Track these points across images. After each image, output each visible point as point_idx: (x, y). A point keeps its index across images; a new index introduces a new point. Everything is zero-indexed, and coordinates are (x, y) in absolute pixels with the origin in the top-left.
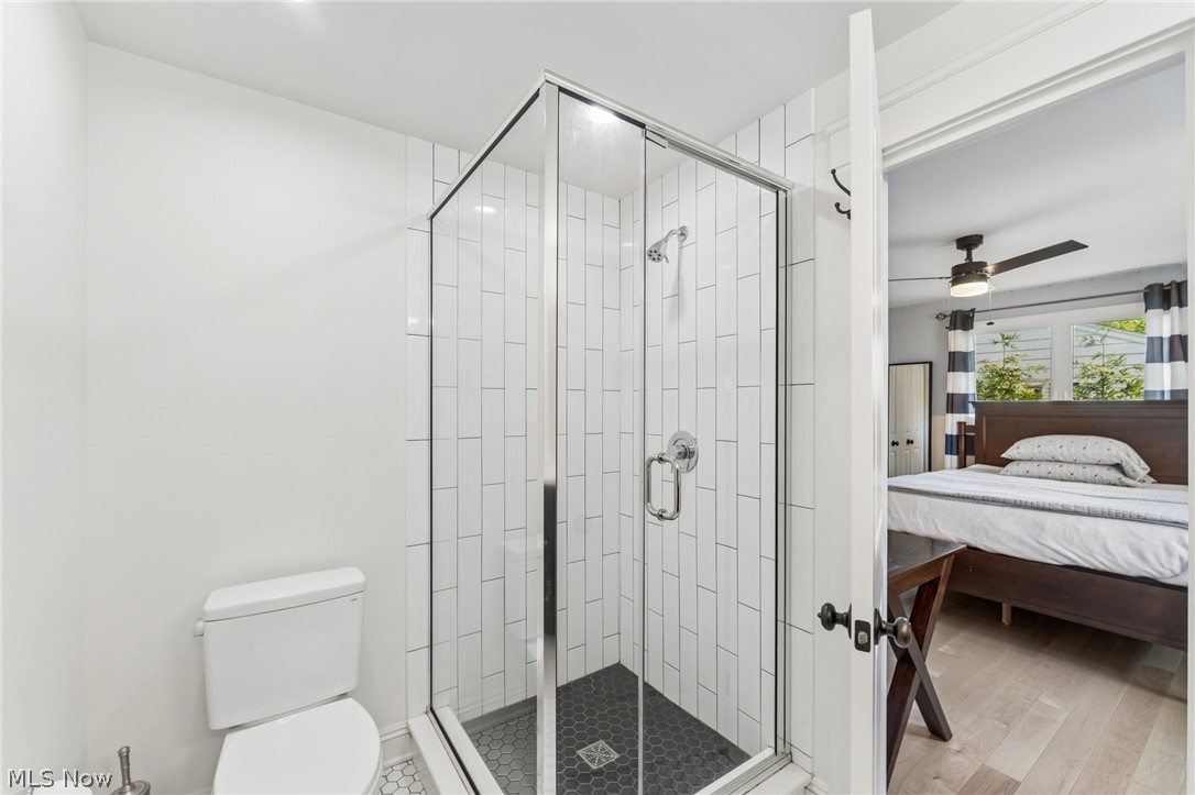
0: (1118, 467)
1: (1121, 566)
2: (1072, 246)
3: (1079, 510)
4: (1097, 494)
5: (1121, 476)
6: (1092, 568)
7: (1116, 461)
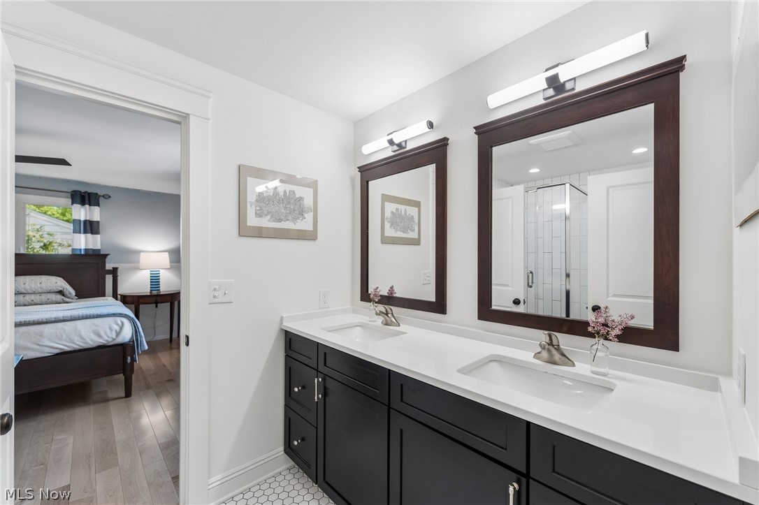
0: (61, 292)
1: (89, 344)
2: (63, 162)
3: (65, 318)
4: (67, 308)
5: (63, 297)
6: (72, 350)
7: (60, 289)
